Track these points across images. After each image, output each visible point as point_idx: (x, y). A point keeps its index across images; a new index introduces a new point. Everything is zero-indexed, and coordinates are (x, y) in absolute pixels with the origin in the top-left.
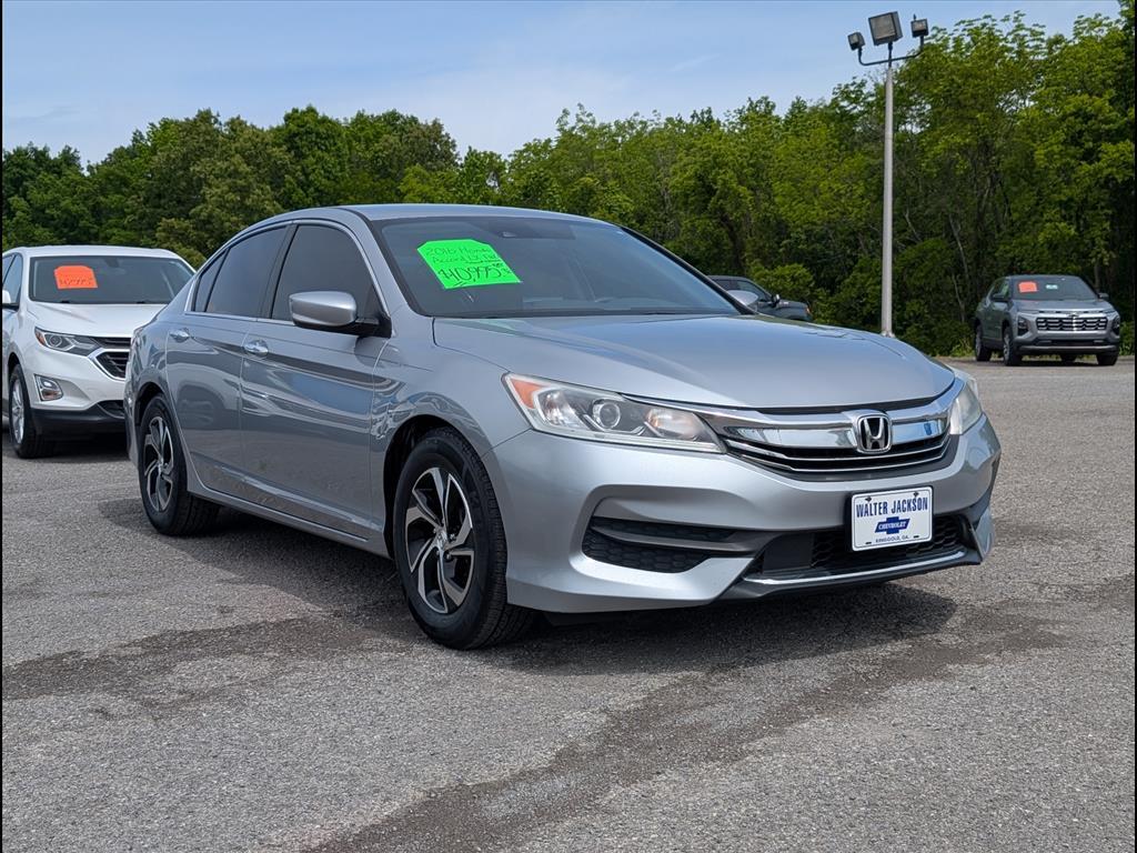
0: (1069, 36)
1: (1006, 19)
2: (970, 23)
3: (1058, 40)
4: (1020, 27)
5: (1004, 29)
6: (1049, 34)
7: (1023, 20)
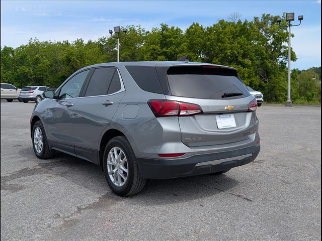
0: (151, 32)
1: (137, 26)
2: (129, 26)
3: (148, 32)
4: (140, 28)
5: (137, 28)
6: (146, 31)
7: (141, 27)
